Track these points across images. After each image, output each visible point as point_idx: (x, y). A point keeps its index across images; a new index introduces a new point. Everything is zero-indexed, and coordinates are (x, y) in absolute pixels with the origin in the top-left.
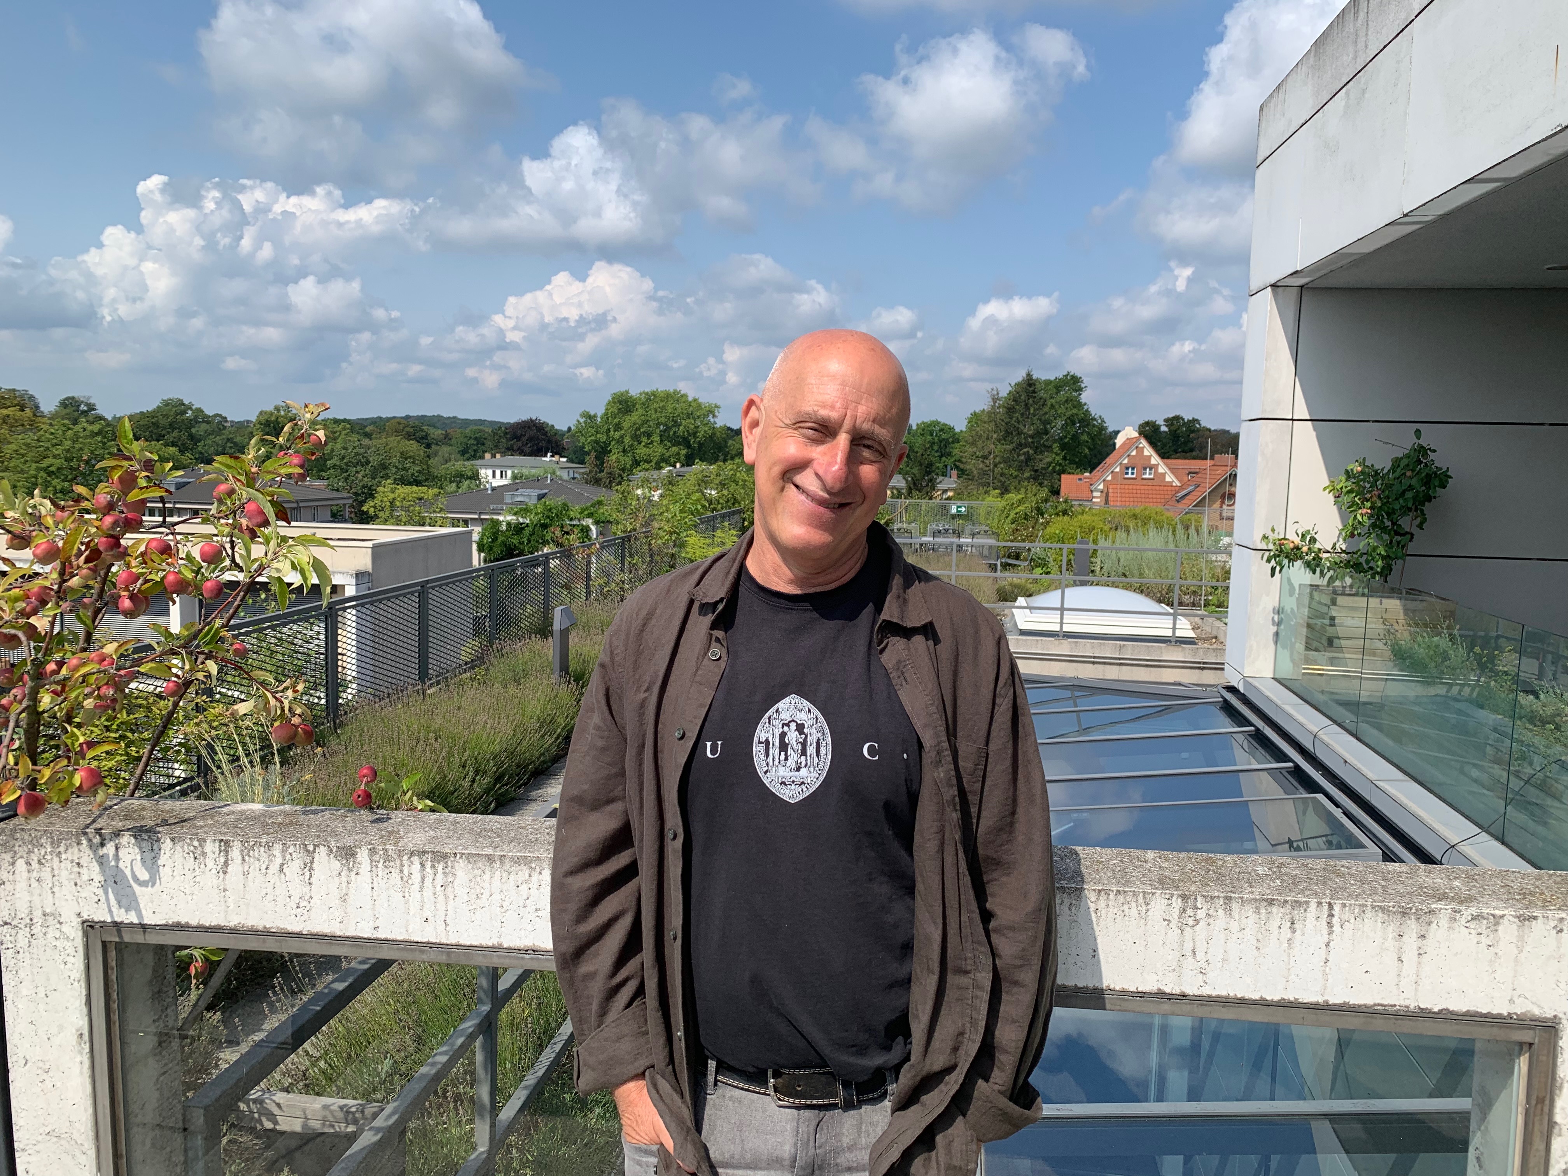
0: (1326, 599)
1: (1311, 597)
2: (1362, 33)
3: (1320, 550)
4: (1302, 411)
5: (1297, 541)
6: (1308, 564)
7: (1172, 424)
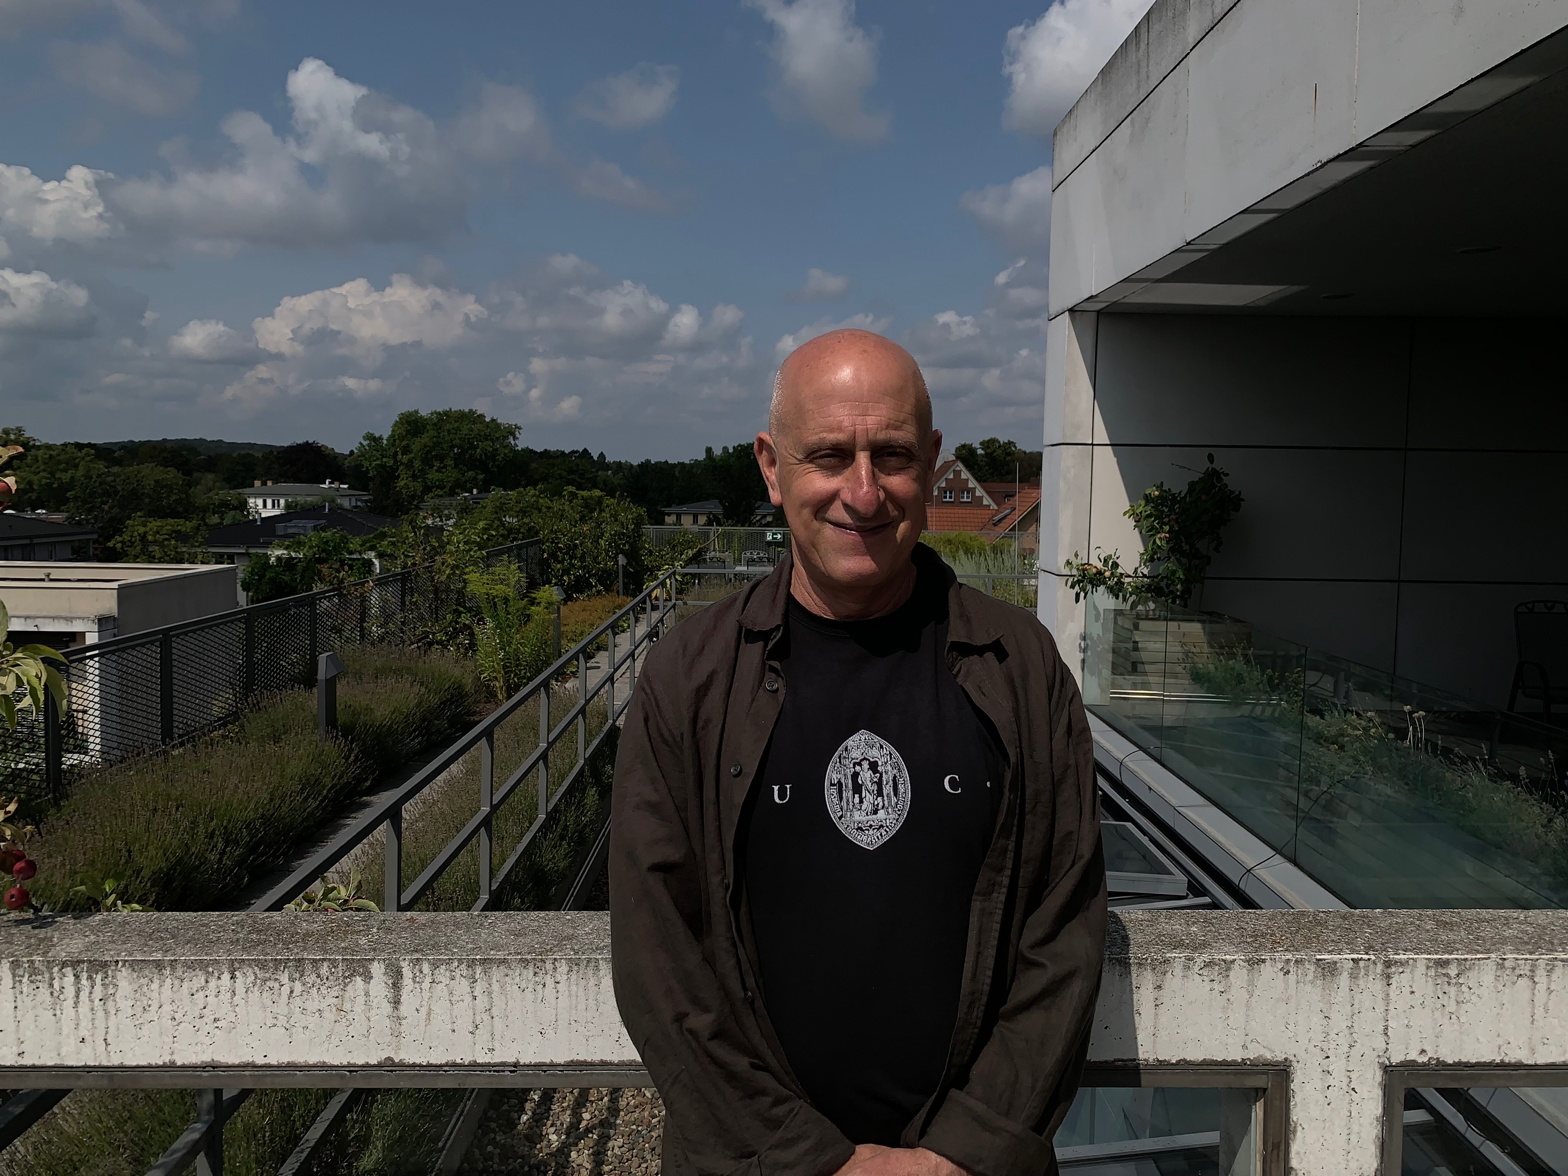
0: (1128, 625)
1: (1116, 622)
2: (1144, 64)
3: (1122, 574)
4: (1102, 436)
5: (1100, 565)
6: (1111, 589)
7: (988, 447)
